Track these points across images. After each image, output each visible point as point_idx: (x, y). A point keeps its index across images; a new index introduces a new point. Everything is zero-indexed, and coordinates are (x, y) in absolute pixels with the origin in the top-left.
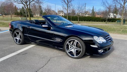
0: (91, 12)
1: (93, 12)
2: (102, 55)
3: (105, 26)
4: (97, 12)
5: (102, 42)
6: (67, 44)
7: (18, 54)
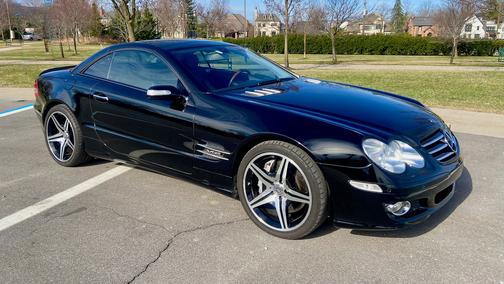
0: (389, 16)
1: (399, 16)
2: (401, 226)
3: (446, 75)
4: (417, 14)
5: (403, 166)
6: (250, 170)
7: (47, 214)
